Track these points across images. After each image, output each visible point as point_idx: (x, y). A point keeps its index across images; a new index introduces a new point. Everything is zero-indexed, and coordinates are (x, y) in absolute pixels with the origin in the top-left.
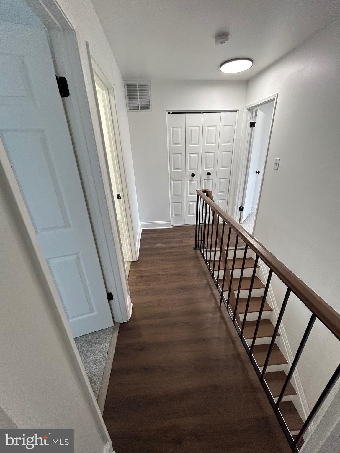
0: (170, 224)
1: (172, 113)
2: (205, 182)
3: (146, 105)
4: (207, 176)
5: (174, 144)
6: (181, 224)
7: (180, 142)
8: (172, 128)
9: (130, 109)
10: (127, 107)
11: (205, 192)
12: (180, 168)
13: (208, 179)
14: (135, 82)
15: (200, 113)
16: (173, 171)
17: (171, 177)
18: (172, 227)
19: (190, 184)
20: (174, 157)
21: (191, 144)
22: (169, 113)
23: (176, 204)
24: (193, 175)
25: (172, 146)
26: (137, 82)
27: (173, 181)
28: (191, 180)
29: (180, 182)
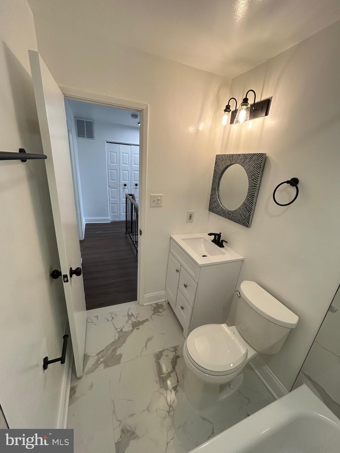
0: (108, 220)
1: (109, 143)
2: (134, 191)
3: (91, 135)
4: (135, 186)
5: (111, 163)
6: (117, 220)
7: (116, 162)
8: (109, 152)
9: (79, 136)
10: (76, 134)
11: (130, 195)
12: (116, 179)
13: (136, 189)
14: (83, 120)
15: (129, 145)
16: (110, 181)
17: (109, 185)
18: (110, 222)
19: (123, 191)
20: (111, 172)
21: (123, 164)
22: (107, 142)
23: (113, 205)
24: (125, 185)
25: (110, 164)
26: (85, 120)
27: (111, 188)
28: (124, 189)
29: (115, 189)
